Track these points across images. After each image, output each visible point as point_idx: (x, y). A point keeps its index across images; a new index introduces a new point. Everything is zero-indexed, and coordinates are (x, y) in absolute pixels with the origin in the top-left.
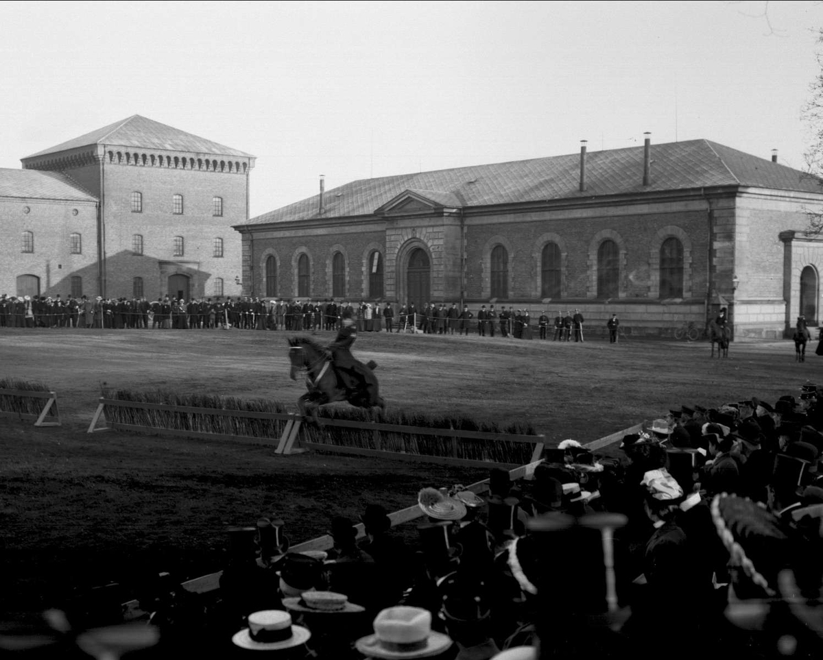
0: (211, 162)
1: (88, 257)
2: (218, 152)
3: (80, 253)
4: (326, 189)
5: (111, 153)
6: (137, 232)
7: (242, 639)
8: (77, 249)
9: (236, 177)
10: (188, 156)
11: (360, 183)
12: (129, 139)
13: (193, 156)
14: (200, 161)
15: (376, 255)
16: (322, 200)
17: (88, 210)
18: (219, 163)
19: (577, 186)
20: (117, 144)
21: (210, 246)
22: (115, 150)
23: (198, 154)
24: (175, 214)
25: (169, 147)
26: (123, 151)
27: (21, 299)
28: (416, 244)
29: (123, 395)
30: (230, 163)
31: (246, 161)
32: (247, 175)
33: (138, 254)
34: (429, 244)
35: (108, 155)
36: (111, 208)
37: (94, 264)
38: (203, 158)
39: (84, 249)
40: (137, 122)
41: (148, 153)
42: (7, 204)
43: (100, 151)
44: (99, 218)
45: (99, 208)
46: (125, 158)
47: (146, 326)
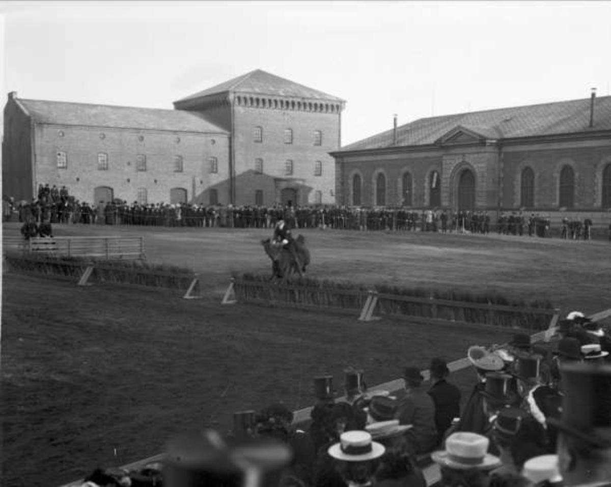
0: (313, 105)
1: (222, 175)
2: (318, 97)
3: (216, 172)
4: (399, 125)
5: (239, 98)
6: (258, 157)
7: (335, 451)
8: (213, 169)
9: (331, 116)
10: (296, 100)
11: (423, 120)
12: (252, 88)
13: (299, 100)
14: (305, 104)
15: (436, 175)
16: (396, 132)
17: (222, 141)
18: (319, 105)
19: (588, 122)
20: (244, 91)
21: (312, 167)
22: (242, 96)
23: (303, 98)
24: (287, 143)
25: (282, 94)
26: (248, 96)
27: (173, 206)
28: (464, 167)
29: (248, 277)
30: (327, 106)
31: (339, 104)
32: (340, 114)
33: (258, 173)
34: (475, 166)
35: (237, 100)
36: (239, 139)
37: (226, 181)
38: (307, 102)
39: (219, 169)
40: (259, 75)
41: (266, 98)
42: (163, 136)
43: (231, 97)
44: (230, 147)
45: (230, 139)
46: (249, 102)
47: (266, 227)
